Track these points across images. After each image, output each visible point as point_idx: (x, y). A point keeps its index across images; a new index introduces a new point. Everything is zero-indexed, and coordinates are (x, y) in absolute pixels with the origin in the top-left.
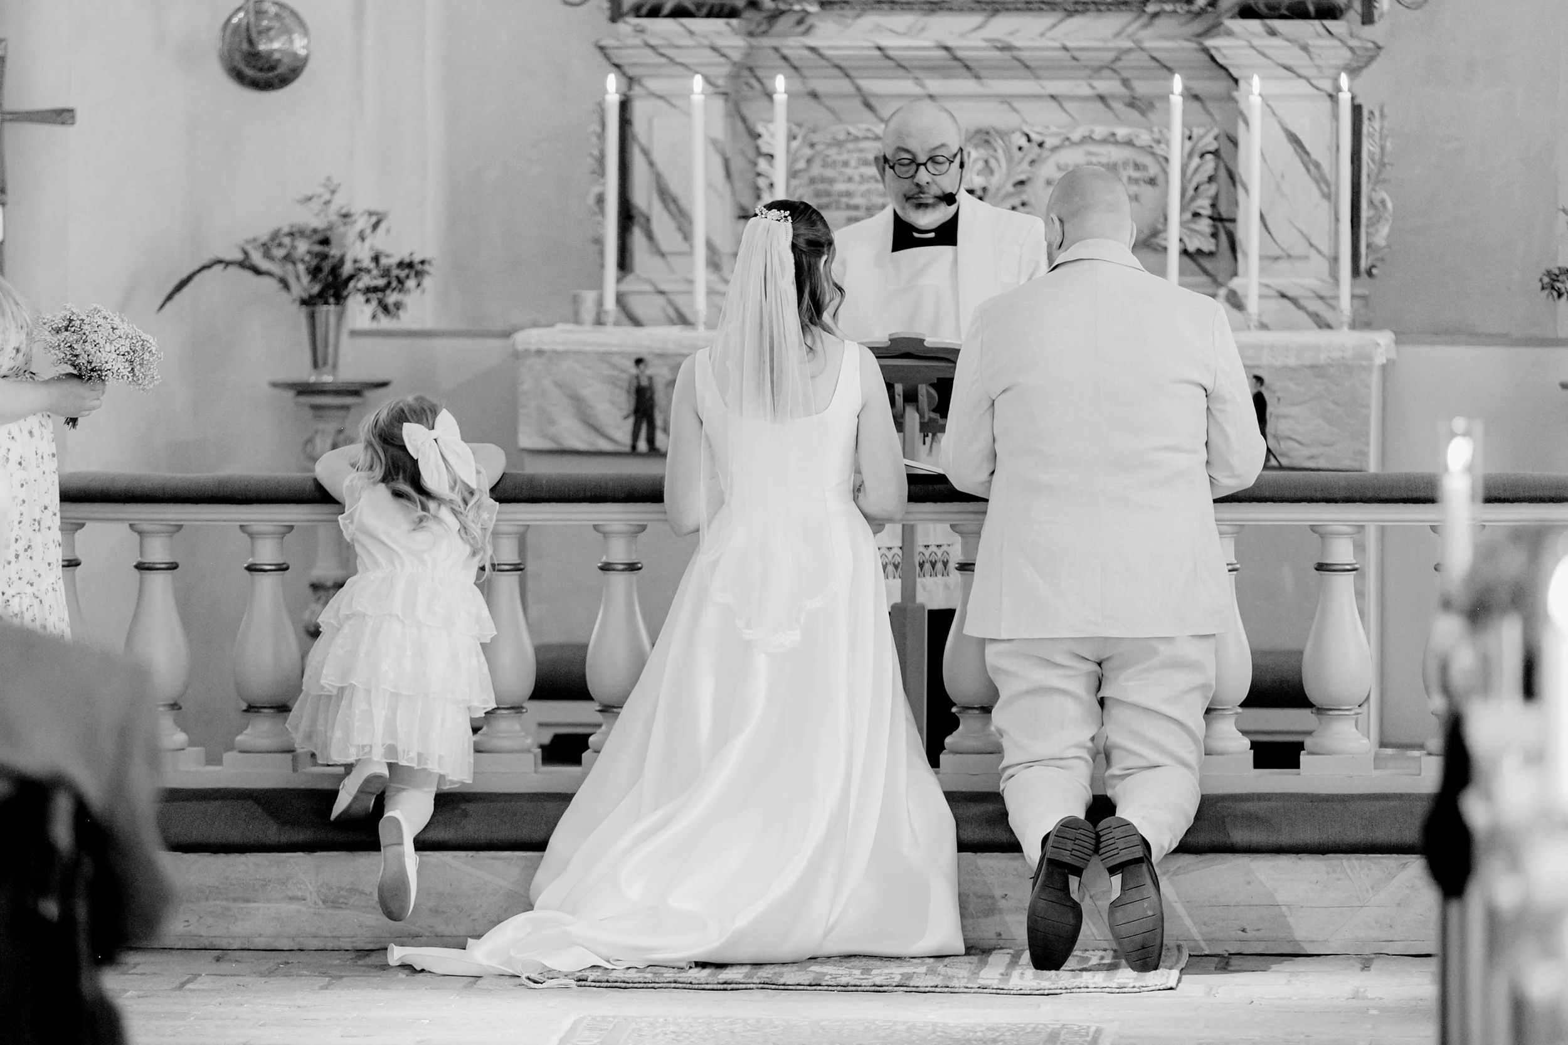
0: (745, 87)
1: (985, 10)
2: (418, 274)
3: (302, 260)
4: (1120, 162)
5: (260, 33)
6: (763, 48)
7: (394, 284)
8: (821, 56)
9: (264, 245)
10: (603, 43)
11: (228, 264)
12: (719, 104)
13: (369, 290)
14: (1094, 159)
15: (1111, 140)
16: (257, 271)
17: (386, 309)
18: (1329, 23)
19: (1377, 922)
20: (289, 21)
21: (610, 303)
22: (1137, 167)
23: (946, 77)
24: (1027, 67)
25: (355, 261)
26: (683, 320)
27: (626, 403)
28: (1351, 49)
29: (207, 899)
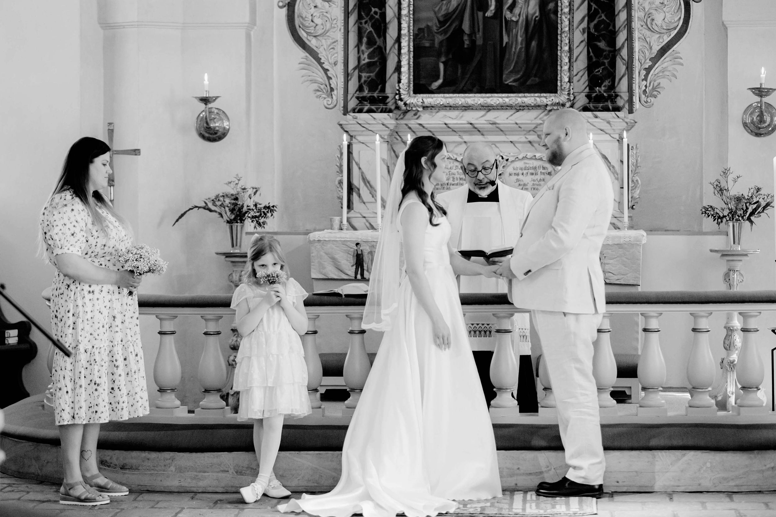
0: (395, 139)
1: (485, 109)
2: (272, 211)
3: (228, 207)
4: (537, 166)
5: (211, 120)
6: (402, 124)
7: (263, 215)
8: (424, 127)
9: (213, 200)
10: (341, 123)
11: (199, 208)
12: (385, 145)
13: (254, 217)
14: (527, 166)
15: (534, 158)
16: (211, 210)
17: (259, 224)
18: (617, 113)
19: (673, 478)
20: (222, 116)
21: (345, 221)
22: (544, 168)
23: (471, 135)
24: (502, 131)
25: (248, 206)
26: (372, 227)
27: (353, 261)
28: (627, 123)
29: (188, 471)
